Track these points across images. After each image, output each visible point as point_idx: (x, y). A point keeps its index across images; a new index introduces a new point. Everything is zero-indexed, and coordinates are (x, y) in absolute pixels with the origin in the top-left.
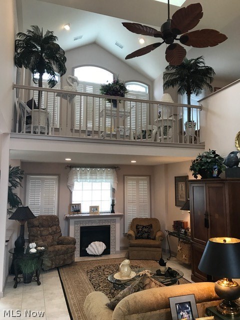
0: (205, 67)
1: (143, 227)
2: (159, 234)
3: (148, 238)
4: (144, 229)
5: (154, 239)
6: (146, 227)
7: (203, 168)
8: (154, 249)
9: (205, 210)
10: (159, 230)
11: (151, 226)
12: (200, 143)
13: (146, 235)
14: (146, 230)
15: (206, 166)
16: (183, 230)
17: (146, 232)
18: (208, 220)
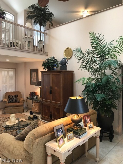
0: (49, 12)
1: (13, 96)
2: (22, 99)
3: (16, 102)
4: (13, 98)
5: (19, 102)
6: (14, 96)
7: (49, 65)
8: (20, 107)
9: (50, 86)
10: (21, 97)
11: (17, 96)
12: (46, 53)
13: (14, 100)
14: (14, 98)
15: (50, 65)
16: (36, 96)
17: (14, 99)
18: (51, 90)
